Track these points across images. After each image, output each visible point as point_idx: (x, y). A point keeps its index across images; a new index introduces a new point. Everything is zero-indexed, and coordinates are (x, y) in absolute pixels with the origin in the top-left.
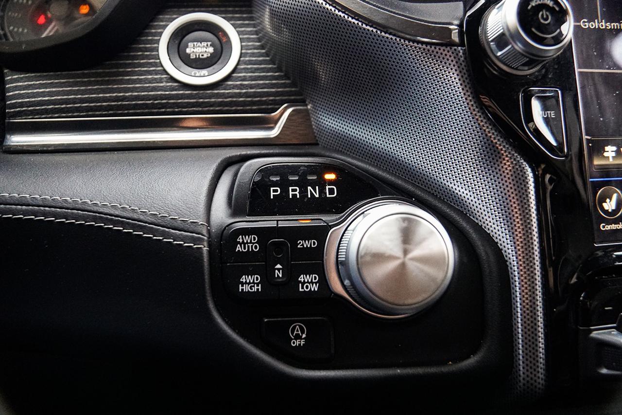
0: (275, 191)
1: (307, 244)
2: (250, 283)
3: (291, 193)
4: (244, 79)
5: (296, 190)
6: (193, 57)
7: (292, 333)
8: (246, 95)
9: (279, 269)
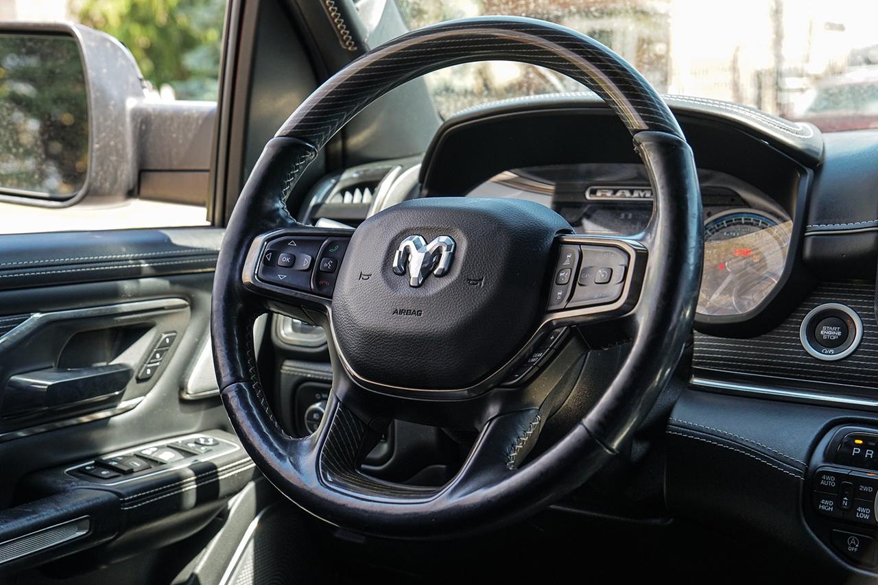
0: (856, 450)
1: (866, 489)
2: (826, 505)
3: (867, 454)
4: (862, 359)
5: (871, 452)
6: (825, 337)
7: (850, 542)
8: (861, 372)
9: (845, 501)
